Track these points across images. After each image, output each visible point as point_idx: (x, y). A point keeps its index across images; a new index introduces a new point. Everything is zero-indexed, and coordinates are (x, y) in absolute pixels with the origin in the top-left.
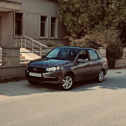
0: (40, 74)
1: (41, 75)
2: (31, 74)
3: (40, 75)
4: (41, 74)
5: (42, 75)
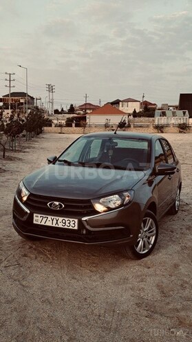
0: (71, 220)
3: (72, 223)
4: (77, 221)
5: (80, 223)
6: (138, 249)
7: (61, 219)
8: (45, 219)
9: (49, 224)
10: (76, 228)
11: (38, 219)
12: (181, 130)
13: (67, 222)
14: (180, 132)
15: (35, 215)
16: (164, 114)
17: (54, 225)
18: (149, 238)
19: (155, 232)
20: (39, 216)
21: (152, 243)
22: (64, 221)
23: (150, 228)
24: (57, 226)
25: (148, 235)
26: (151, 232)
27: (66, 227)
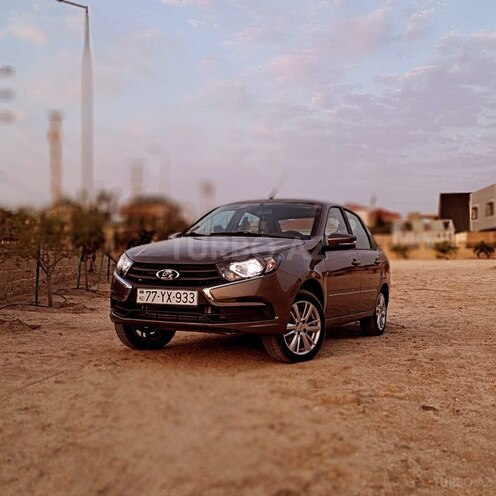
0: (188, 292)
1: (195, 298)
2: (145, 295)
3: (189, 297)
4: (196, 293)
5: (202, 296)
6: (291, 346)
7: (174, 292)
8: (152, 295)
9: (157, 301)
10: (195, 303)
11: (145, 296)
12: (441, 254)
13: (183, 296)
14: (439, 257)
15: (139, 290)
16: (408, 227)
17: (165, 302)
18: (310, 333)
19: (319, 325)
20: (145, 291)
21: (316, 342)
22: (178, 296)
23: (310, 319)
24: (169, 303)
25: (308, 328)
26: (312, 325)
27: (181, 303)
